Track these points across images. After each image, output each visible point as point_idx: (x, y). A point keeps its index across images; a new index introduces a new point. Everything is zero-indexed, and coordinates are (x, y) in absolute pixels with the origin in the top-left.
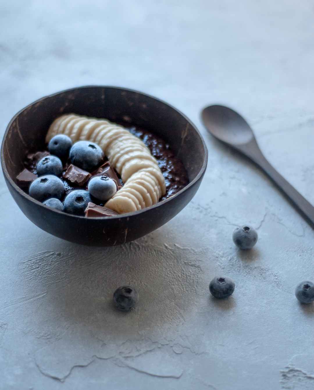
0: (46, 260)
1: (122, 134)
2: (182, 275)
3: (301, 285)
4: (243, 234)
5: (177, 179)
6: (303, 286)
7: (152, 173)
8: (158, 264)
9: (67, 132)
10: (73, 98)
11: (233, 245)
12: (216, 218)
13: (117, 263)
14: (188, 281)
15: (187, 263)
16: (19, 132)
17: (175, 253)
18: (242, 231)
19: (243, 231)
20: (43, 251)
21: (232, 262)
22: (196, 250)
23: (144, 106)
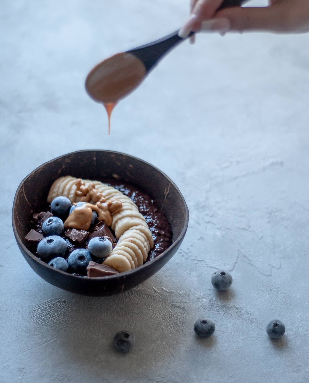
0: (53, 307)
1: (114, 194)
2: (170, 316)
3: (271, 323)
4: (220, 278)
5: (162, 232)
6: (272, 325)
7: (142, 231)
8: (149, 307)
9: (66, 193)
10: (69, 161)
11: (212, 287)
12: (196, 262)
13: (114, 308)
14: (175, 322)
15: (173, 305)
16: (25, 195)
17: (163, 296)
18: (219, 276)
19: (221, 276)
20: (51, 299)
21: (212, 302)
22: (181, 293)
23: (131, 166)
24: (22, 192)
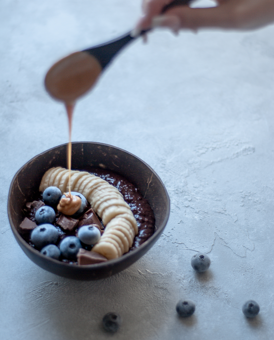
0: (46, 290)
1: (101, 184)
2: (153, 297)
3: (246, 304)
4: (199, 261)
5: (146, 219)
6: (248, 305)
7: (127, 219)
8: (135, 288)
9: (56, 183)
10: (59, 153)
11: (191, 269)
12: (177, 245)
13: (103, 290)
14: (159, 302)
15: (156, 286)
16: (19, 186)
17: (147, 278)
18: (198, 259)
19: (200, 259)
20: (44, 282)
21: (192, 283)
22: (163, 275)
23: (116, 156)
24: (16, 183)
